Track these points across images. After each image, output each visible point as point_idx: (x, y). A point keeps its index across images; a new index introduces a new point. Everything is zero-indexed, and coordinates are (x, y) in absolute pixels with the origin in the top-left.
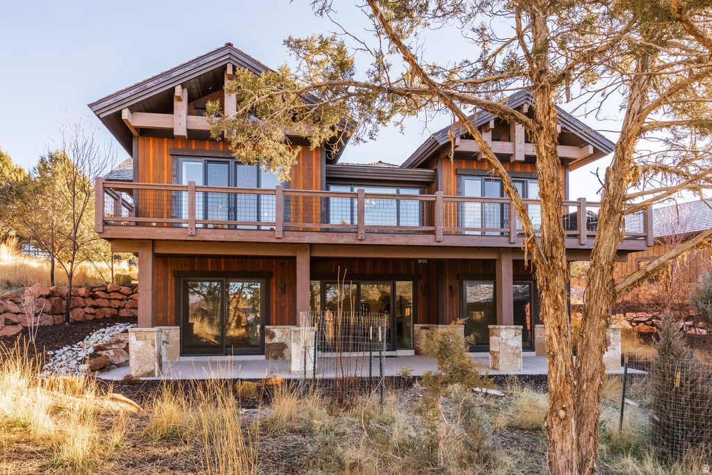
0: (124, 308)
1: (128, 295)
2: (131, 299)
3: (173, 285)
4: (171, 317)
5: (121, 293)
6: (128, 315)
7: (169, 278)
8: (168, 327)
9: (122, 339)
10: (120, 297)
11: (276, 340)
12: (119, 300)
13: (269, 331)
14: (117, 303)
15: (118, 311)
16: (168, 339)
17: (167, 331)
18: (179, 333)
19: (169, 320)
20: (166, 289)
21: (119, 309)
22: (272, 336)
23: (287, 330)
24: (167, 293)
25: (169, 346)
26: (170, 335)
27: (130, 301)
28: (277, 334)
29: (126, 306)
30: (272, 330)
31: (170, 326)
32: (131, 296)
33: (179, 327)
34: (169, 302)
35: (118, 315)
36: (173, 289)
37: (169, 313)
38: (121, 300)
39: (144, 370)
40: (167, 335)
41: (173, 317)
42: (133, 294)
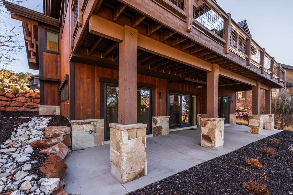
0: (9, 106)
1: (12, 98)
2: (15, 100)
3: (99, 88)
4: (97, 112)
5: (6, 97)
6: (13, 111)
7: (96, 82)
8: (96, 120)
9: (57, 133)
10: (6, 99)
11: (158, 125)
12: (5, 101)
13: (154, 120)
14: (5, 103)
15: (5, 108)
16: (96, 129)
17: (95, 123)
18: (104, 124)
19: (96, 114)
20: (93, 90)
21: (5, 106)
22: (156, 122)
23: (162, 119)
24: (94, 93)
25: (96, 134)
26: (98, 125)
27: (14, 102)
28: (158, 121)
29: (11, 105)
30: (156, 119)
31: (97, 118)
32: (14, 99)
33: (104, 120)
34: (96, 101)
35: (5, 111)
36: (99, 91)
37: (96, 109)
38: (7, 101)
39: (136, 171)
40: (95, 126)
41: (99, 111)
42: (15, 97)
